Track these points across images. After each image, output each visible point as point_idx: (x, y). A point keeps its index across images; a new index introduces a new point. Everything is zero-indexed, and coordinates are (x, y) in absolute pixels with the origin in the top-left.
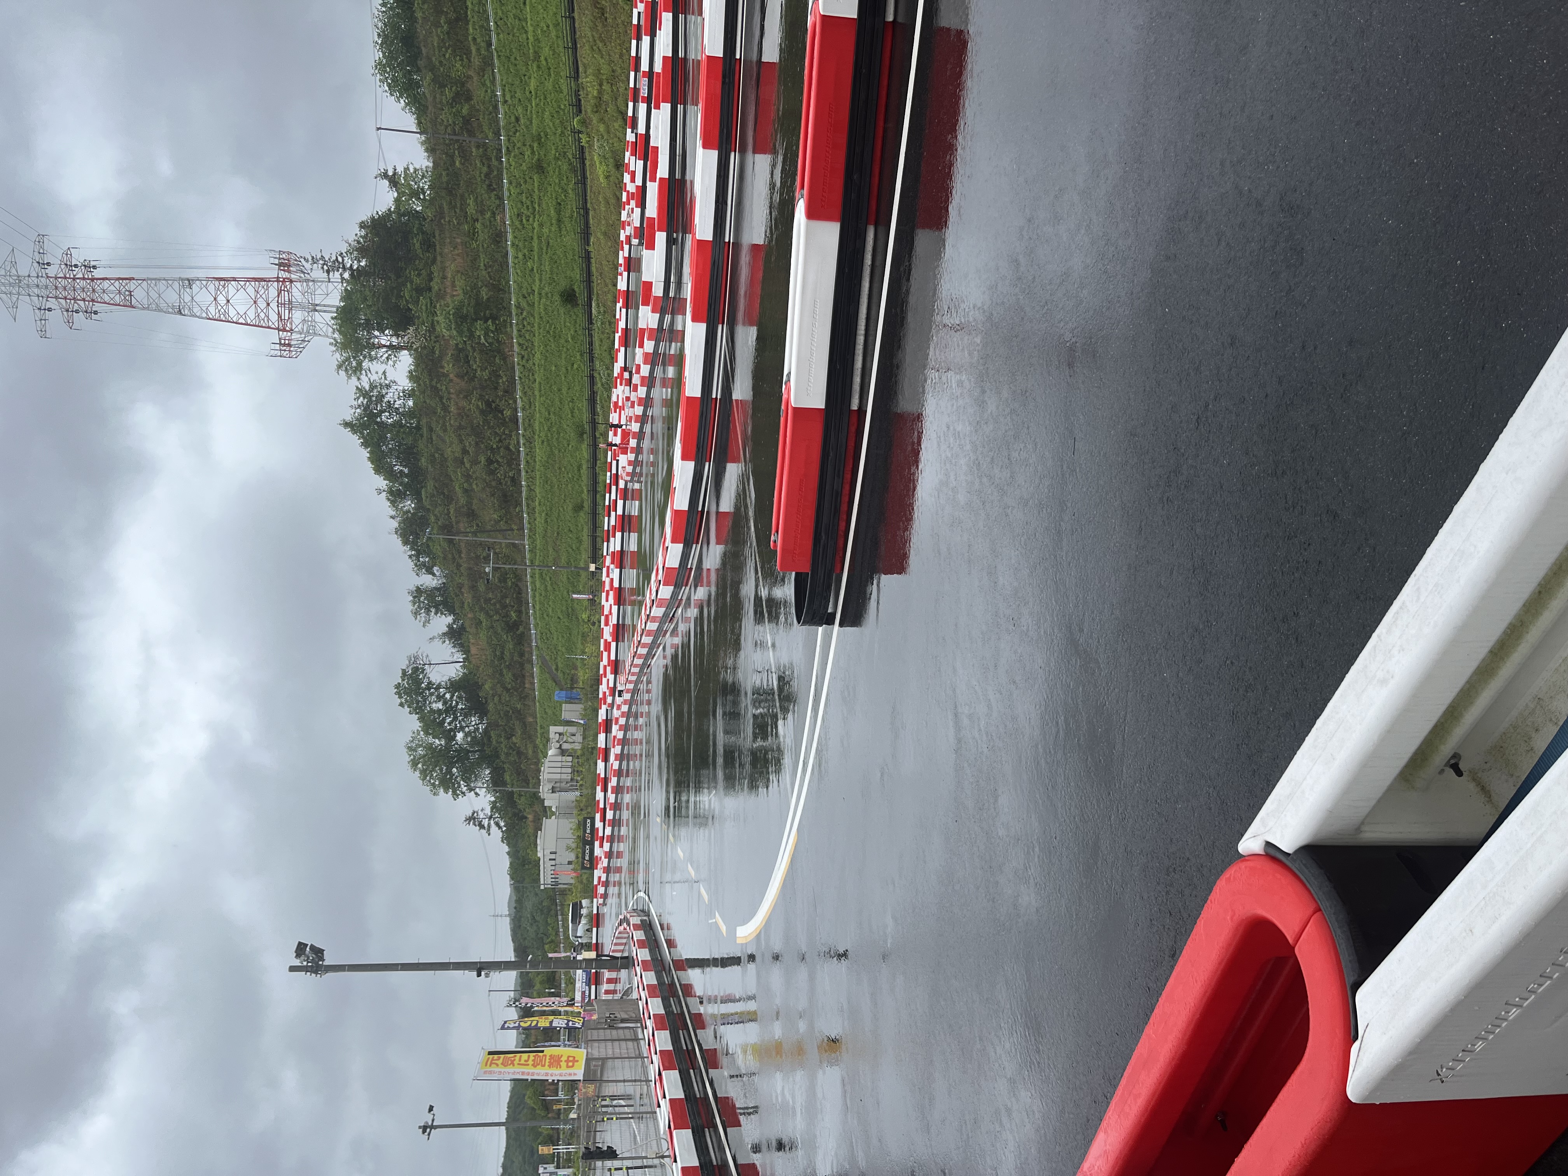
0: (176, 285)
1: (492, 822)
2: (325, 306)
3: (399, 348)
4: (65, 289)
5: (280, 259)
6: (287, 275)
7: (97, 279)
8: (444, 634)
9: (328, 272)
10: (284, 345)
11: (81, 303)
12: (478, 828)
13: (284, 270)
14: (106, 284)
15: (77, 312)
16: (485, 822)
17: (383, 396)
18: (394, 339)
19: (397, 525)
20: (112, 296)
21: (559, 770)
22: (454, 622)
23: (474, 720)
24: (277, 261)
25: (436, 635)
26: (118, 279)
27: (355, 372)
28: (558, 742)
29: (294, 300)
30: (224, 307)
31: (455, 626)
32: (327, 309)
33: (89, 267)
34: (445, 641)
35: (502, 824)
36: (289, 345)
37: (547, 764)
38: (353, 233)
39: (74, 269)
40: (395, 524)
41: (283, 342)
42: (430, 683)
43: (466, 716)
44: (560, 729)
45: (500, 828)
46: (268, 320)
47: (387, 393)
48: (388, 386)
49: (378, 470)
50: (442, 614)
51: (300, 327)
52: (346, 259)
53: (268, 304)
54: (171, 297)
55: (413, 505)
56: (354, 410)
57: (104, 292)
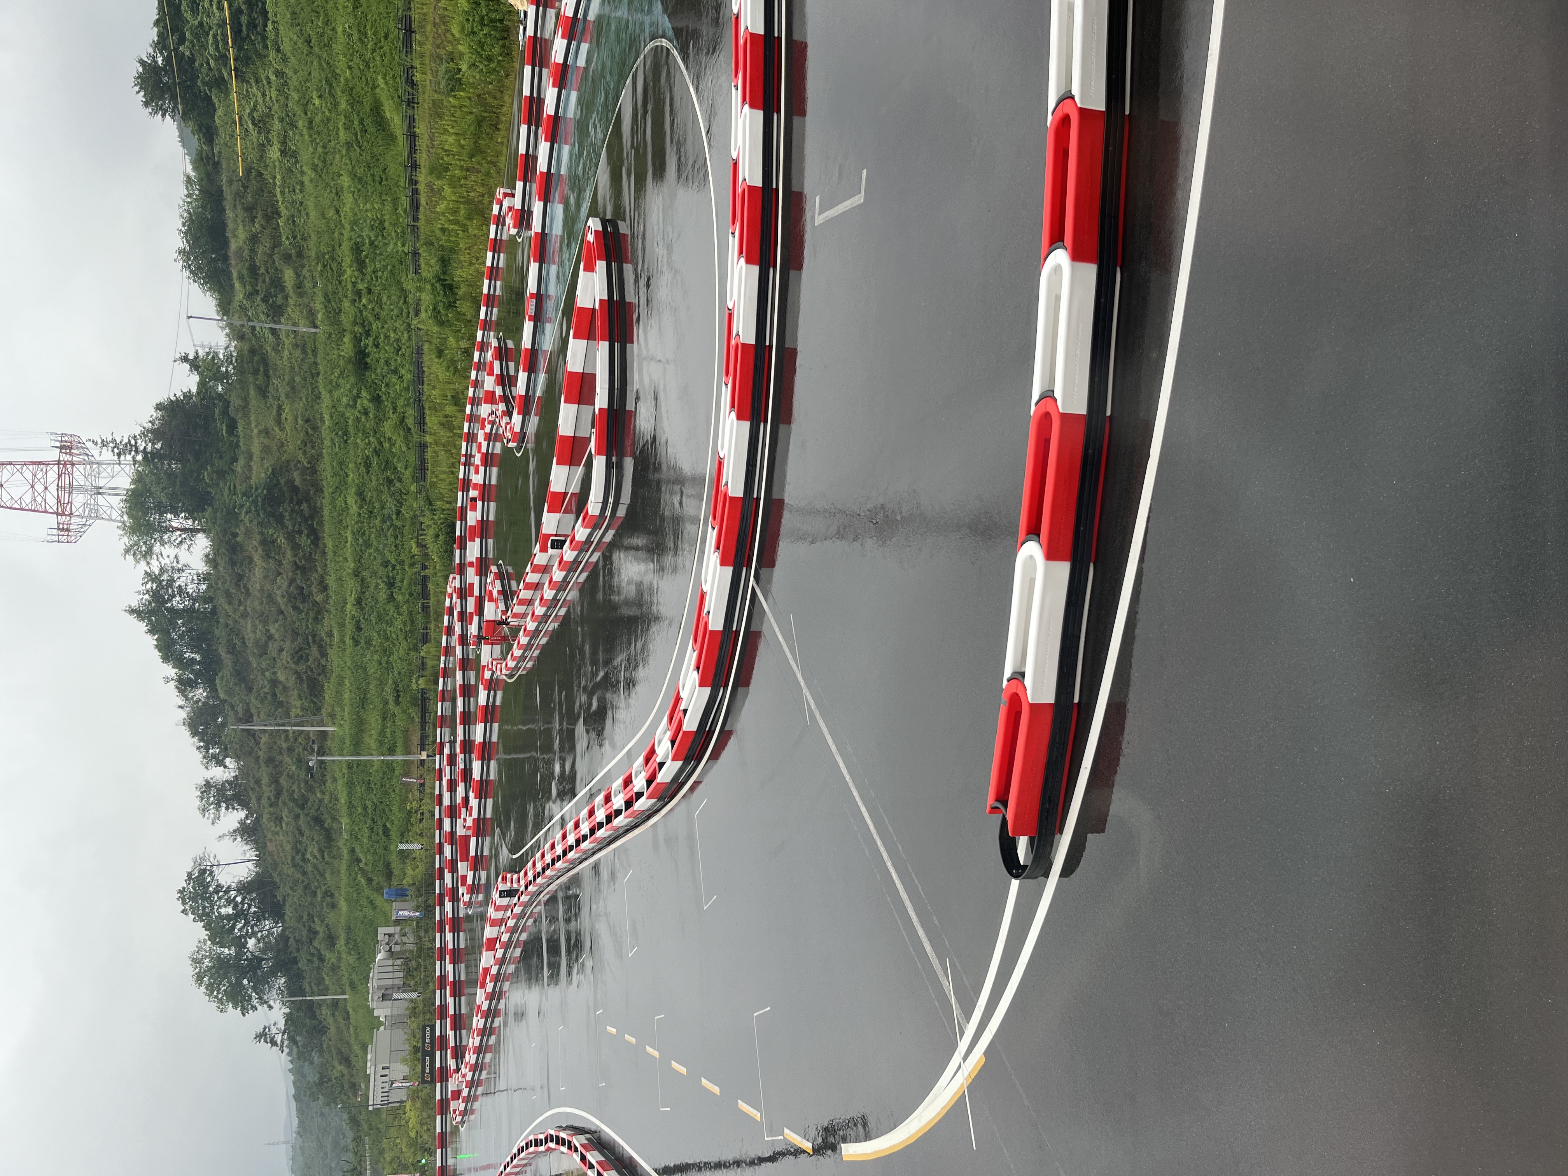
2: (110, 488)
3: (195, 531)
8: (235, 831)
9: (119, 455)
10: (63, 529)
16: (278, 1038)
17: (175, 581)
19: (186, 716)
21: (391, 975)
22: (247, 817)
23: (268, 924)
25: (226, 832)
28: (387, 944)
29: (75, 483)
31: (248, 822)
34: (236, 839)
35: (298, 1038)
36: (68, 530)
37: (375, 970)
38: (148, 414)
40: (183, 714)
41: (61, 526)
42: (218, 886)
43: (259, 920)
44: (391, 930)
45: (294, 1043)
47: (179, 578)
48: (180, 571)
50: (234, 808)
52: (139, 442)
53: (47, 488)
55: (205, 694)
56: (141, 596)
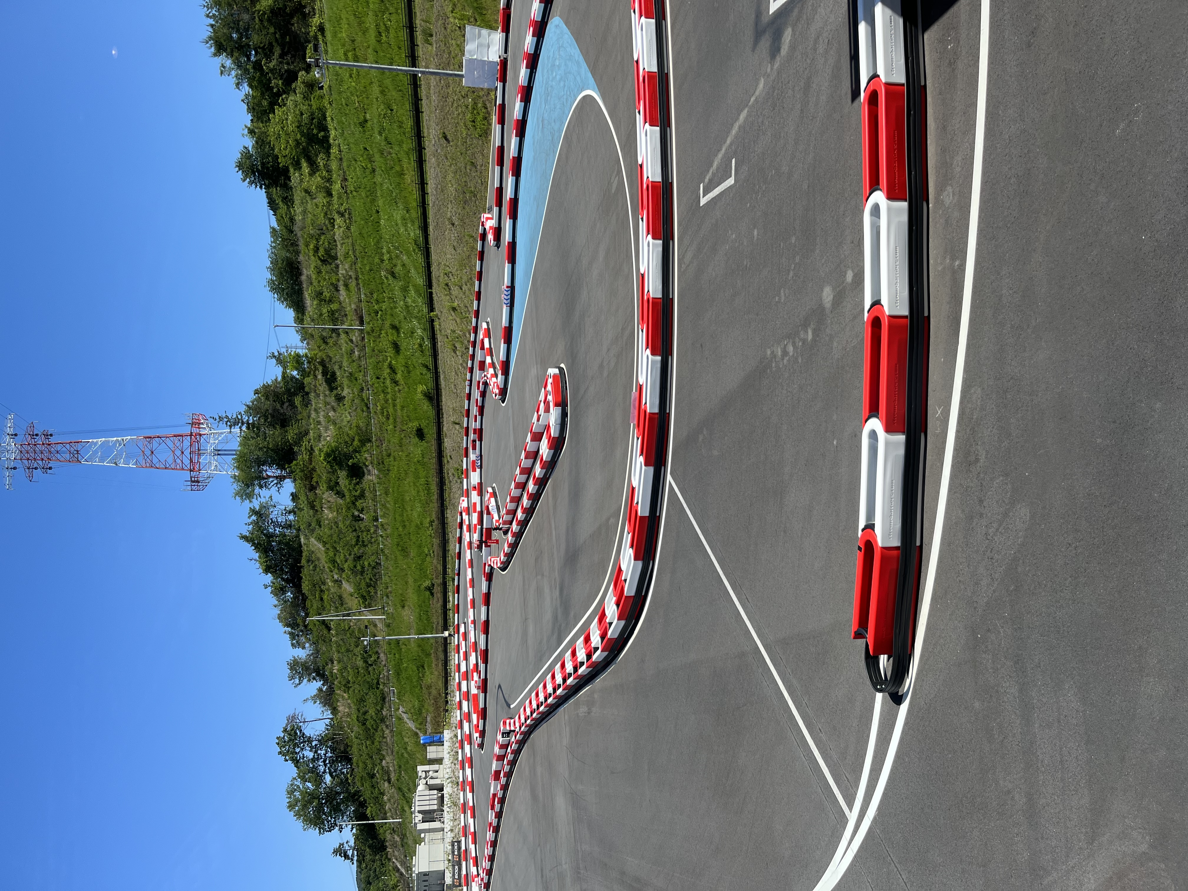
1: (355, 852)
2: (225, 450)
3: (281, 478)
4: (28, 453)
5: (192, 419)
7: (53, 444)
8: (315, 696)
9: (230, 426)
10: (194, 482)
11: (40, 462)
12: (343, 858)
13: (195, 427)
14: (59, 447)
15: (36, 468)
16: (350, 853)
17: (270, 514)
18: (279, 472)
19: (279, 612)
20: (64, 455)
21: (427, 803)
24: (190, 421)
25: (309, 697)
26: (69, 442)
28: (425, 778)
29: (202, 448)
30: (149, 457)
31: (324, 689)
33: (46, 435)
34: (315, 702)
36: (198, 482)
37: (417, 798)
38: (249, 397)
39: (35, 437)
41: (193, 479)
42: (305, 737)
44: (426, 768)
46: (182, 464)
47: (272, 512)
48: (273, 506)
49: (266, 570)
50: (314, 679)
51: (206, 467)
52: (244, 416)
53: (183, 453)
55: (292, 596)
56: (248, 526)
57: (58, 452)
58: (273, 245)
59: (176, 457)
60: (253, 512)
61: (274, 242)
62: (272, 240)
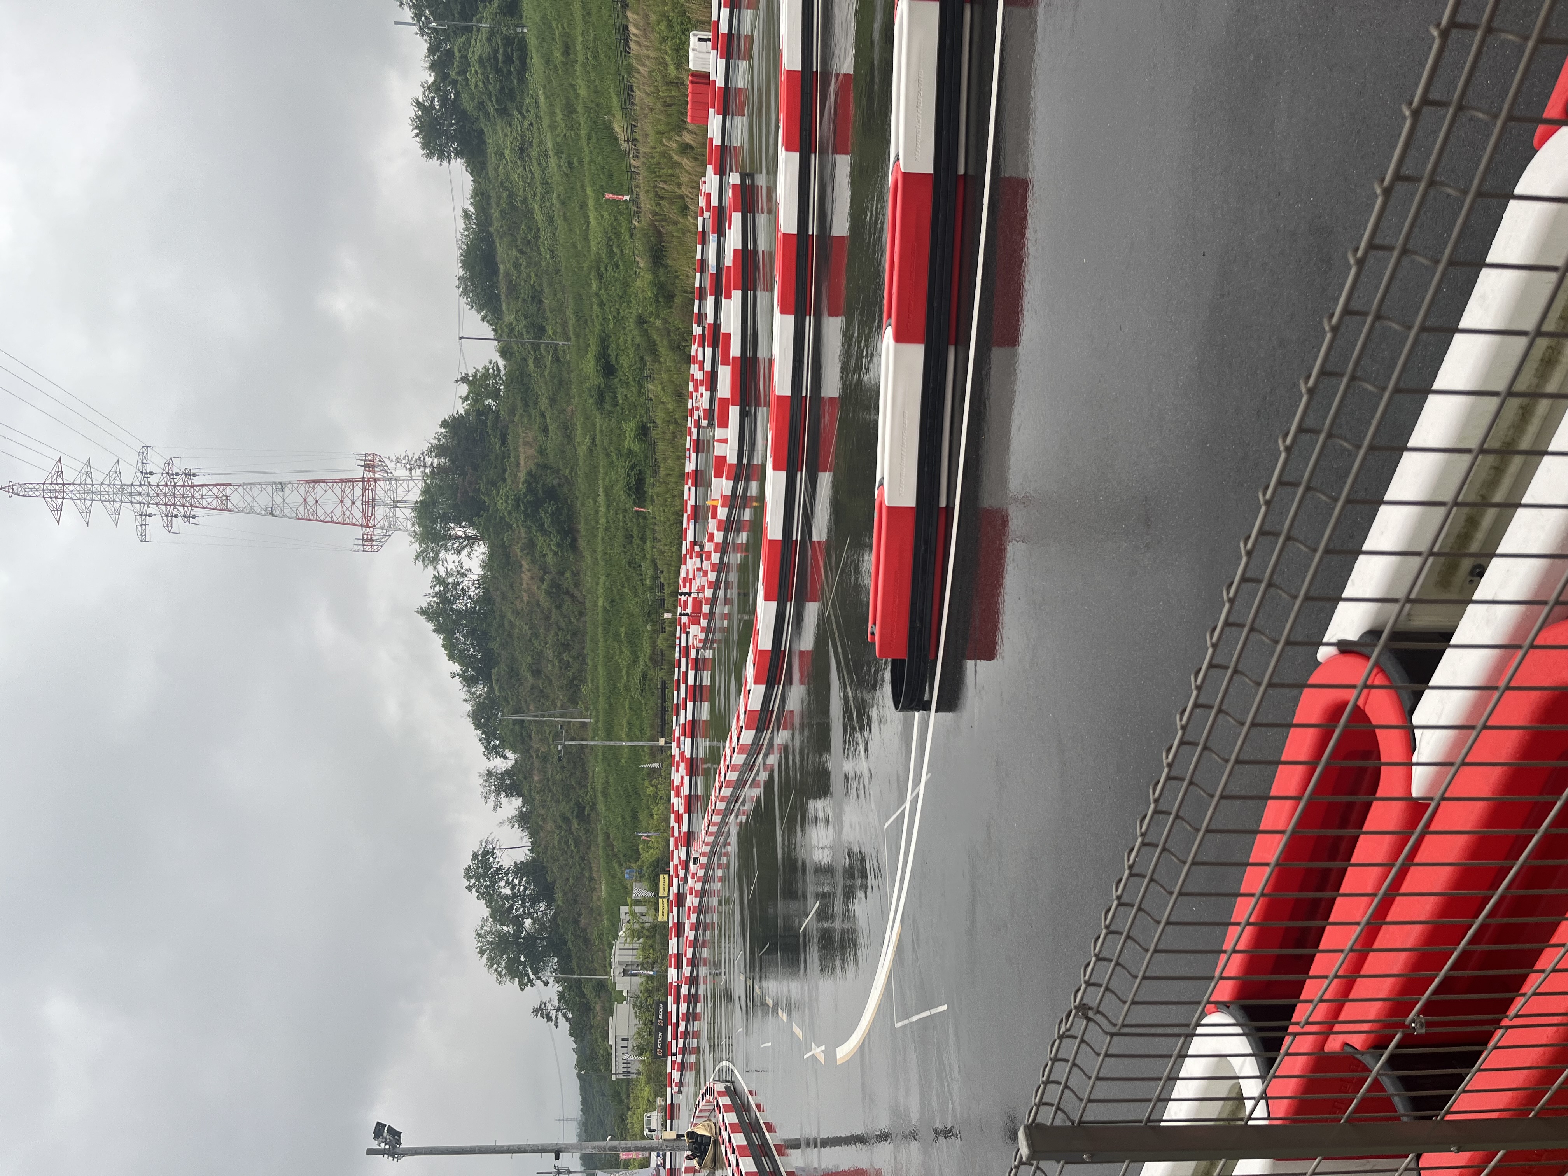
0: (269, 489)
1: (560, 1014)
2: (405, 502)
3: (474, 539)
4: (166, 496)
5: (365, 460)
6: (371, 475)
7: (197, 486)
8: (513, 817)
9: (410, 470)
10: (367, 540)
11: (181, 509)
12: (545, 1020)
13: (369, 471)
14: (204, 491)
15: (176, 516)
16: (553, 1014)
17: (458, 584)
18: (470, 530)
19: (470, 709)
20: (209, 501)
21: (630, 952)
22: (523, 806)
23: (542, 906)
24: (363, 463)
25: (506, 819)
26: (216, 485)
27: (432, 562)
28: (628, 922)
29: (377, 498)
30: (313, 507)
31: (525, 809)
32: (407, 505)
33: (188, 475)
34: (513, 826)
35: (570, 1016)
36: (371, 540)
37: (618, 946)
38: (434, 431)
39: (175, 477)
40: (468, 708)
41: (365, 537)
42: (500, 869)
43: (535, 900)
44: (629, 909)
45: (567, 1019)
46: (353, 517)
47: (462, 581)
48: (463, 575)
49: (451, 657)
50: (512, 797)
51: (382, 523)
52: (427, 457)
53: (353, 503)
54: (264, 499)
55: (485, 690)
56: (431, 599)
57: (202, 497)
58: (466, 233)
59: (345, 509)
60: (439, 580)
61: (467, 229)
62: (464, 226)
